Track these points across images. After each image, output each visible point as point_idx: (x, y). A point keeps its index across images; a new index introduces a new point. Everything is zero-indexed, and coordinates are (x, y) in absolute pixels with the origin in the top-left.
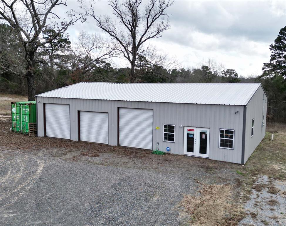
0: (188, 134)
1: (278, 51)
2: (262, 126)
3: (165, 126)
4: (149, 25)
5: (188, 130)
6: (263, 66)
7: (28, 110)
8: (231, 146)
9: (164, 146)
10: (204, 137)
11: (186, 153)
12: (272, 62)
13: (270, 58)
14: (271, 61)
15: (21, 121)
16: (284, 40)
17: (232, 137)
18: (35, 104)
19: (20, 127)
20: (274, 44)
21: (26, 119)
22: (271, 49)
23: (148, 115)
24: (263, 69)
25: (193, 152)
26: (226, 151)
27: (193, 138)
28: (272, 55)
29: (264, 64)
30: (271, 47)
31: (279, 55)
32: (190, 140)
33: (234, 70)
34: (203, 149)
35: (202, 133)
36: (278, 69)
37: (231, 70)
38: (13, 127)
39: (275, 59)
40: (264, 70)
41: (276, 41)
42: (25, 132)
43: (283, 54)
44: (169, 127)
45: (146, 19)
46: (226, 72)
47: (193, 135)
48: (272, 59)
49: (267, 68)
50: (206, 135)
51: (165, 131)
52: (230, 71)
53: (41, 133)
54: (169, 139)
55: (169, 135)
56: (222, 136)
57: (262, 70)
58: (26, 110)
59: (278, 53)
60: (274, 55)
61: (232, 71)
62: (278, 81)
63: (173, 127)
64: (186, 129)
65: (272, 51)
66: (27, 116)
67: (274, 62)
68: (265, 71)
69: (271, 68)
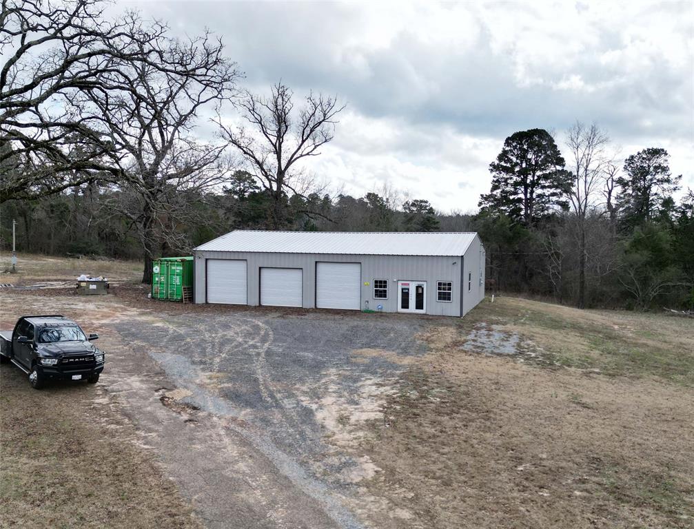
0: (403, 289)
1: (504, 175)
2: (480, 284)
3: (376, 282)
4: (304, 138)
5: (402, 284)
6: (479, 199)
7: (181, 268)
8: (449, 299)
9: (376, 304)
10: (420, 291)
11: (400, 310)
12: (494, 193)
13: (491, 186)
14: (492, 191)
15: (168, 283)
16: (512, 155)
17: (450, 289)
18: (192, 261)
19: (167, 292)
20: (497, 162)
21: (177, 280)
22: (492, 171)
23: (355, 269)
24: (480, 204)
25: (408, 308)
26: (444, 304)
27: (408, 293)
28: (493, 181)
29: (482, 195)
30: (491, 168)
31: (506, 180)
32: (405, 295)
33: (426, 202)
34: (419, 305)
35: (417, 288)
36: (504, 205)
37: (422, 201)
38: (154, 292)
39: (499, 188)
40: (482, 206)
41: (501, 158)
42: (175, 298)
43: (511, 178)
44: (381, 282)
45: (301, 129)
46: (412, 205)
47: (408, 289)
48: (495, 188)
49: (486, 202)
50: (423, 289)
51: (376, 286)
52: (420, 204)
53: (199, 299)
54: (381, 296)
55: (381, 291)
56: (439, 289)
57: (479, 206)
58: (178, 268)
59: (504, 178)
60: (497, 181)
61: (423, 204)
62: (503, 225)
63: (385, 282)
64: (400, 283)
65: (494, 173)
66: (178, 277)
67: (498, 192)
68: (484, 208)
69: (492, 202)
